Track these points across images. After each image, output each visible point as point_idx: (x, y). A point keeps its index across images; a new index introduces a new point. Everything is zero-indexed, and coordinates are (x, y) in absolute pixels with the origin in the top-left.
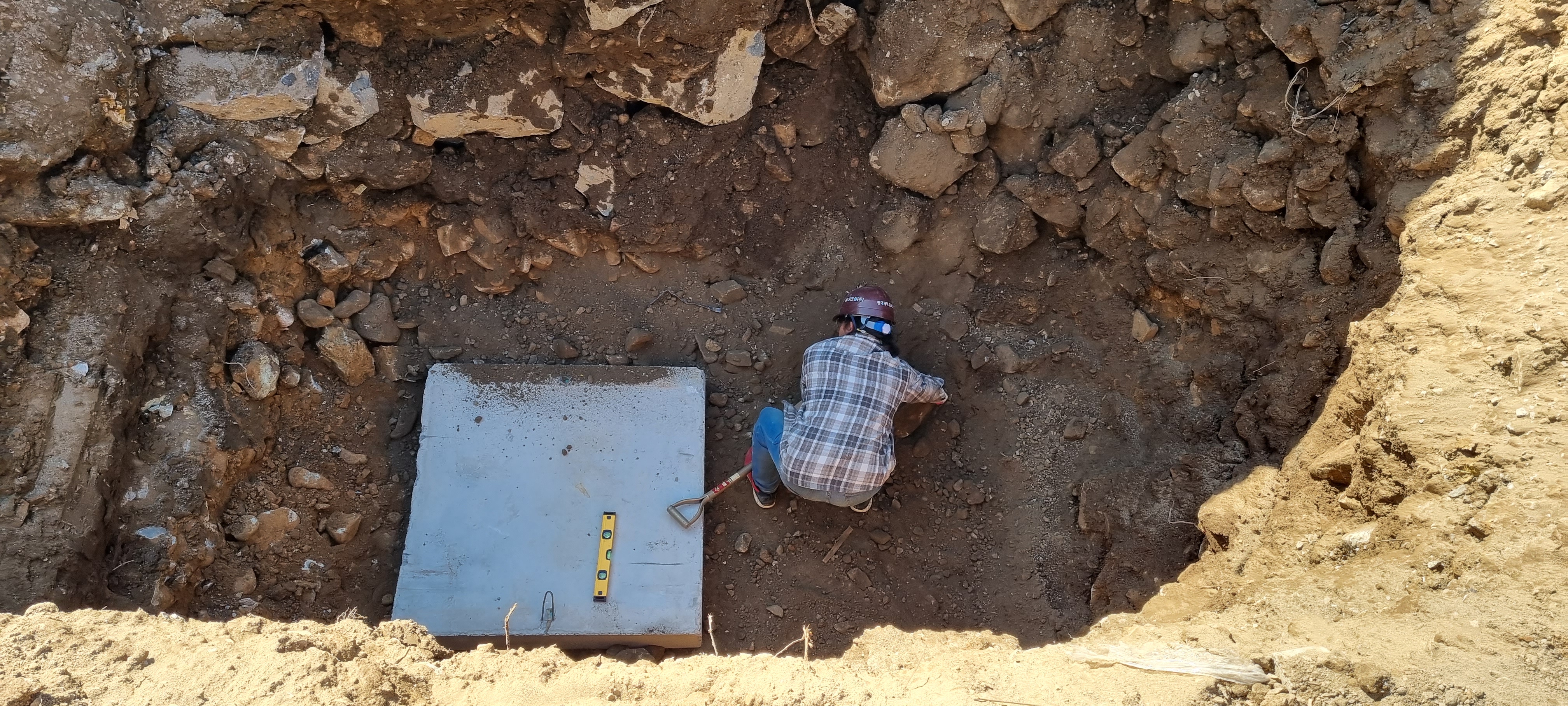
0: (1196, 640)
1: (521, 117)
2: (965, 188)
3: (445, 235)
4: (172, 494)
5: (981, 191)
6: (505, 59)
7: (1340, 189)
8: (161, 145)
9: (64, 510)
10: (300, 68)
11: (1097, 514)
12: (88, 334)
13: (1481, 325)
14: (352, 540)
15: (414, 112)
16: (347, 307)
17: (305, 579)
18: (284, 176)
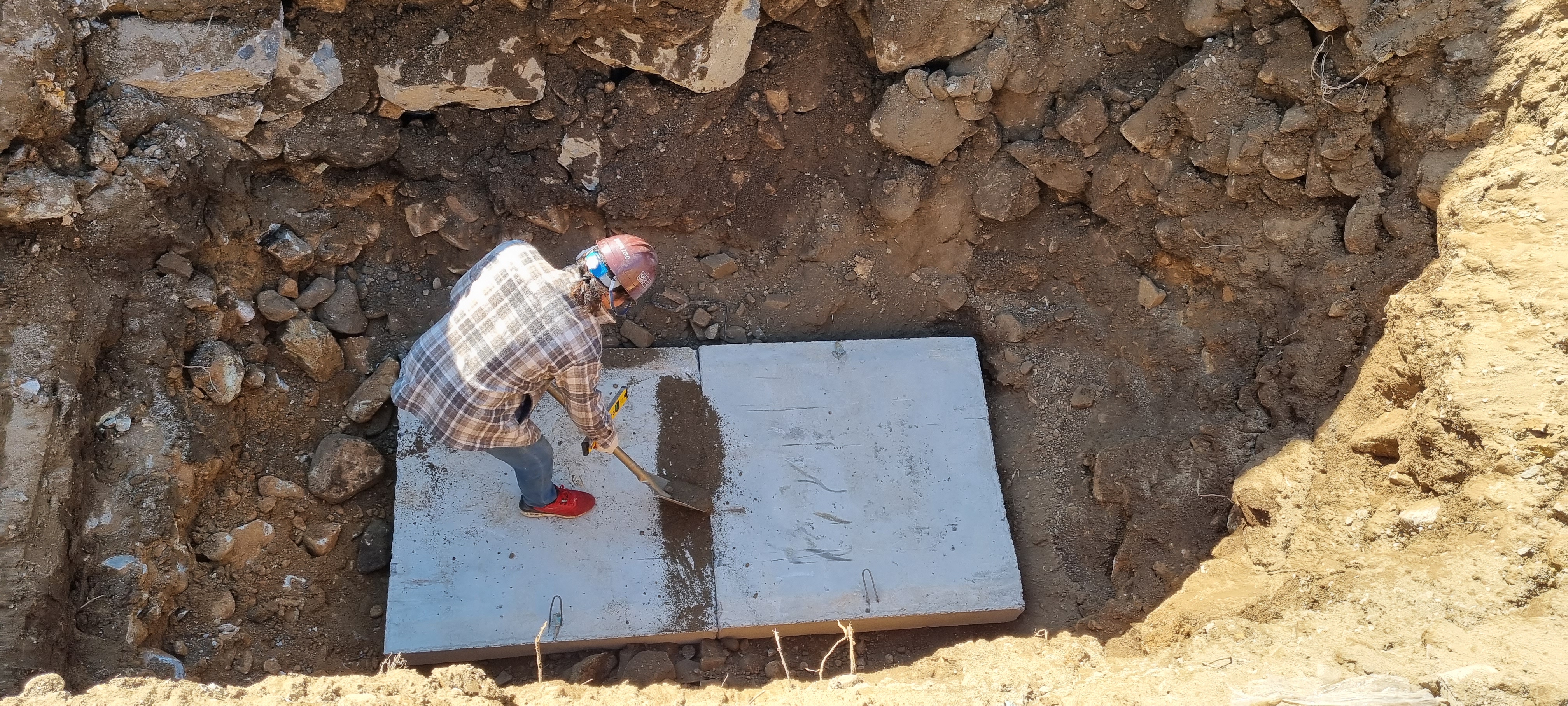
0: (1354, 662)
1: (502, 88)
2: (966, 154)
3: (414, 214)
4: (137, 517)
5: (981, 157)
6: (485, 25)
7: (1367, 156)
8: (105, 130)
9: (26, 548)
10: (258, 39)
11: (1115, 486)
12: (36, 346)
13: (1537, 302)
14: (333, 550)
15: (381, 82)
16: (310, 297)
17: (286, 597)
18: (238, 158)
